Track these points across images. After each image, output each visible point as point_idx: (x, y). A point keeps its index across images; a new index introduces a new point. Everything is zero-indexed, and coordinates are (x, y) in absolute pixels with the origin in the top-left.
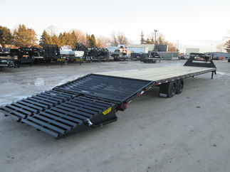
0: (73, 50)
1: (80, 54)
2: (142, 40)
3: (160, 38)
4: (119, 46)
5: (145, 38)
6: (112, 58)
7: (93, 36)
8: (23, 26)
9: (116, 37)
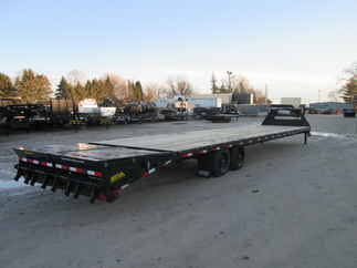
0: (100, 106)
1: (109, 111)
2: (215, 88)
3: (241, 84)
4: (176, 98)
5: (219, 85)
6: (163, 117)
7: (138, 84)
8: (30, 71)
9: (175, 84)
